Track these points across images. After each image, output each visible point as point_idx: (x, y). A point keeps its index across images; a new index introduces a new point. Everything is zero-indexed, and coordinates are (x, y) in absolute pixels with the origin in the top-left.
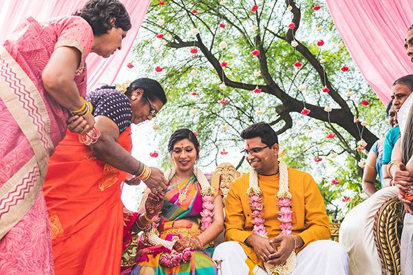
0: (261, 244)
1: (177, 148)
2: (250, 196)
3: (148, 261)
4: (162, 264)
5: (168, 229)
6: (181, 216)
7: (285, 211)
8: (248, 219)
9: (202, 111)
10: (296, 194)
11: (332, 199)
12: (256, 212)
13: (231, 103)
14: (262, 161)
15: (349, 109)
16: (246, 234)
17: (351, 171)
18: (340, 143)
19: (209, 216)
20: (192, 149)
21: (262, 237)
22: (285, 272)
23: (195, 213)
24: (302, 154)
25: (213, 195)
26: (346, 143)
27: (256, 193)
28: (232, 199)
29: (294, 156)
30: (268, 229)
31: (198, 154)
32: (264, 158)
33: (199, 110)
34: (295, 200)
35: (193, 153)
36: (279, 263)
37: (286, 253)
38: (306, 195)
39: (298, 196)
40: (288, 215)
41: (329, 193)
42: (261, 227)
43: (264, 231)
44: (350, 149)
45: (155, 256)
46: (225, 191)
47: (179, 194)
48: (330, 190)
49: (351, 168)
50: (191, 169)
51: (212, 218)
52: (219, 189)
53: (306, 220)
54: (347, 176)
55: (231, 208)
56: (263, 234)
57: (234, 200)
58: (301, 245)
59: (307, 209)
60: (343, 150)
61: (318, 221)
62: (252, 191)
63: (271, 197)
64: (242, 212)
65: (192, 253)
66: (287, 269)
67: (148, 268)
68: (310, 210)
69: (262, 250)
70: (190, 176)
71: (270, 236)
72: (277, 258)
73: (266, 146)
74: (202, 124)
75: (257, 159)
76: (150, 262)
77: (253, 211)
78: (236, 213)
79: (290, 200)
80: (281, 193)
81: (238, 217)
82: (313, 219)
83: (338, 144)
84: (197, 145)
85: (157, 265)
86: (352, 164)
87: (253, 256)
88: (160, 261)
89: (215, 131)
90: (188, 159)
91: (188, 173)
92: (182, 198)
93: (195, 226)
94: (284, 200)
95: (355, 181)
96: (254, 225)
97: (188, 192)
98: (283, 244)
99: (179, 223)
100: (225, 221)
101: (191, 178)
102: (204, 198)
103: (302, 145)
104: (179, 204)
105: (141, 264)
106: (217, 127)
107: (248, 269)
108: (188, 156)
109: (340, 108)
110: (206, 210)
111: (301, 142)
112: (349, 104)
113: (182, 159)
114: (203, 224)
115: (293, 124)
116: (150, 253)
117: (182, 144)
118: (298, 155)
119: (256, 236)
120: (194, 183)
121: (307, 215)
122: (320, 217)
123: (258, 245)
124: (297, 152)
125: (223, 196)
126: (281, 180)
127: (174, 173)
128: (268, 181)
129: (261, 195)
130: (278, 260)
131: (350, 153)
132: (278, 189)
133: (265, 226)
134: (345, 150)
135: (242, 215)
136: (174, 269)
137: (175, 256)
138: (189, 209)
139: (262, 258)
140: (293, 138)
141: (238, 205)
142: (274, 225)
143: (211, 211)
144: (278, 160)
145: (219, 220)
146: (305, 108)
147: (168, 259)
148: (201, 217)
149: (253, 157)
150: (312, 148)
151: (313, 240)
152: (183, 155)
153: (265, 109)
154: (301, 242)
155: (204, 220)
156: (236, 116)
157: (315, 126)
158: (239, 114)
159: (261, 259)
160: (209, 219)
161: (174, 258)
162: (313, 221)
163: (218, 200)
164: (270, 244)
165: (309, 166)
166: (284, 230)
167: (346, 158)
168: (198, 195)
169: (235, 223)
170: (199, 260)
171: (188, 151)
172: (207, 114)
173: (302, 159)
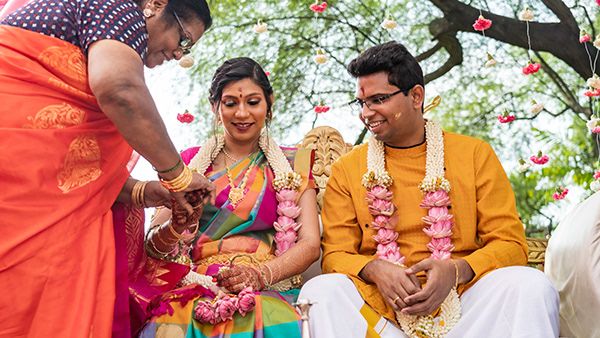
0: (390, 276)
1: (230, 97)
2: (369, 189)
3: (171, 314)
4: (200, 320)
5: (210, 256)
6: (235, 230)
7: (438, 215)
8: (367, 233)
9: (284, 36)
10: (459, 181)
11: (542, 204)
12: (381, 219)
13: (340, 18)
14: (390, 121)
15: (576, 24)
16: (362, 261)
17: (579, 149)
18: (559, 95)
19: (291, 229)
20: (260, 99)
21: (392, 265)
22: (437, 329)
23: (264, 225)
24: (483, 118)
25: (297, 188)
26: (570, 95)
27: (380, 182)
28: (336, 195)
29: (467, 123)
30: (405, 250)
31: (269, 110)
32: (393, 116)
33: (277, 34)
34: (458, 193)
35: (260, 109)
36: (425, 313)
37: (440, 293)
38: (480, 183)
39: (462, 186)
40: (444, 222)
41: (535, 192)
42: (392, 247)
43: (398, 255)
44: (577, 104)
45: (184, 303)
46: (322, 182)
47: (229, 188)
48: (538, 188)
49: (580, 144)
50: (257, 138)
51: (297, 233)
52: (311, 177)
53: (478, 232)
54: (571, 159)
55: (334, 213)
56: (396, 260)
57: (339, 197)
58: (470, 279)
59: (482, 210)
60: (564, 107)
61: (502, 232)
62: (373, 179)
63: (411, 188)
64: (355, 220)
65: (258, 298)
66: (442, 324)
67: (171, 327)
68: (487, 212)
69: (393, 287)
70: (253, 151)
71: (408, 264)
72: (420, 302)
73: (398, 90)
74: (284, 61)
75: (379, 118)
76: (175, 315)
77: (375, 217)
78: (342, 223)
79: (448, 194)
80: (429, 181)
81: (348, 230)
82: (492, 230)
83: (554, 96)
84: (268, 92)
85: (189, 320)
86: (582, 135)
87: (376, 301)
88: (194, 312)
89: (310, 75)
90: (250, 121)
91: (249, 147)
92: (235, 195)
93: (263, 249)
94: (435, 195)
95: (588, 168)
96: (377, 244)
97: (249, 183)
98: (432, 277)
99: (231, 243)
100: (322, 238)
101: (255, 156)
102: (280, 196)
103: (485, 99)
104: (231, 208)
105: (157, 320)
106: (314, 67)
107: (364, 324)
108: (251, 114)
109: (559, 21)
110: (285, 218)
111: (481, 94)
112: (577, 14)
113: (239, 118)
114: (278, 246)
115: (466, 59)
116: (174, 300)
117: (240, 90)
118: (475, 120)
119: (380, 264)
120: (259, 165)
121: (482, 221)
122: (507, 225)
123: (385, 278)
124: (473, 115)
125: (317, 190)
126: (429, 157)
127: (220, 146)
128: (406, 158)
129: (391, 187)
130: (425, 307)
131: (577, 112)
132: (423, 173)
133: (399, 245)
134: (568, 107)
135: (356, 227)
136: (222, 327)
137: (223, 303)
138: (250, 218)
139: (393, 302)
140: (465, 86)
141: (346, 207)
142: (416, 243)
143: (296, 220)
144: (425, 116)
145: (310, 236)
146: (481, 17)
147: (210, 308)
148: (274, 232)
149: (372, 113)
150: (505, 105)
151: (492, 269)
152: (242, 111)
153: (408, 28)
154: (468, 272)
155: (281, 237)
156: (352, 43)
157: (509, 60)
158: (357, 40)
159: (391, 306)
160: (291, 235)
161: (222, 307)
162: (493, 234)
163: (308, 199)
164: (408, 275)
165: (496, 142)
166: (435, 253)
167: (571, 123)
168: (267, 189)
169: (342, 240)
170: (271, 311)
171: (252, 104)
172: (294, 41)
173: (485, 128)
